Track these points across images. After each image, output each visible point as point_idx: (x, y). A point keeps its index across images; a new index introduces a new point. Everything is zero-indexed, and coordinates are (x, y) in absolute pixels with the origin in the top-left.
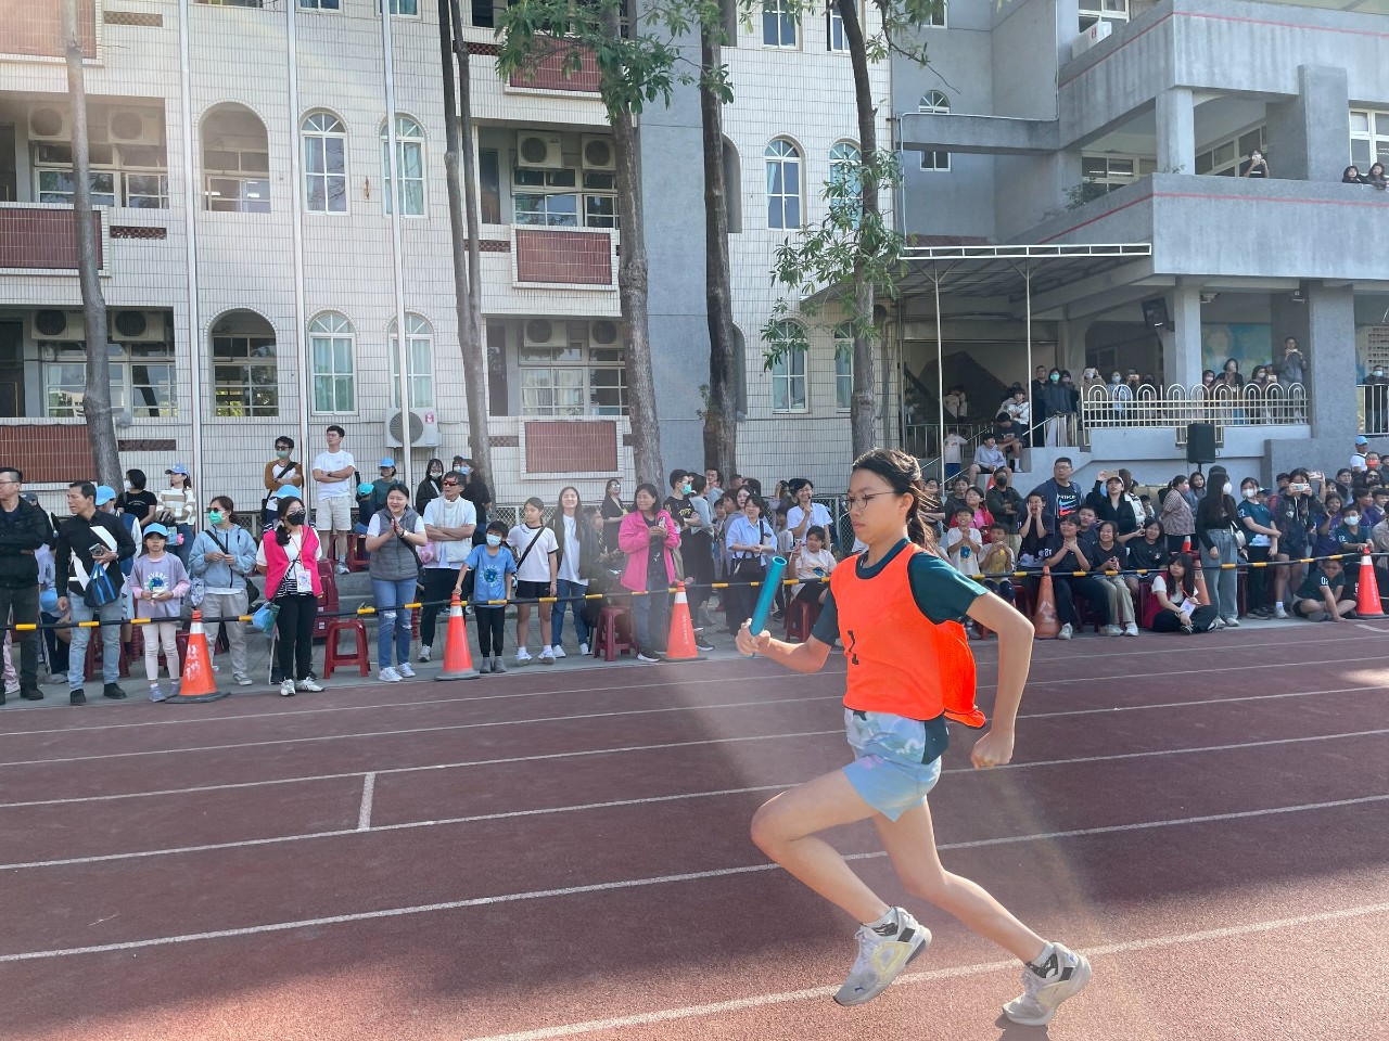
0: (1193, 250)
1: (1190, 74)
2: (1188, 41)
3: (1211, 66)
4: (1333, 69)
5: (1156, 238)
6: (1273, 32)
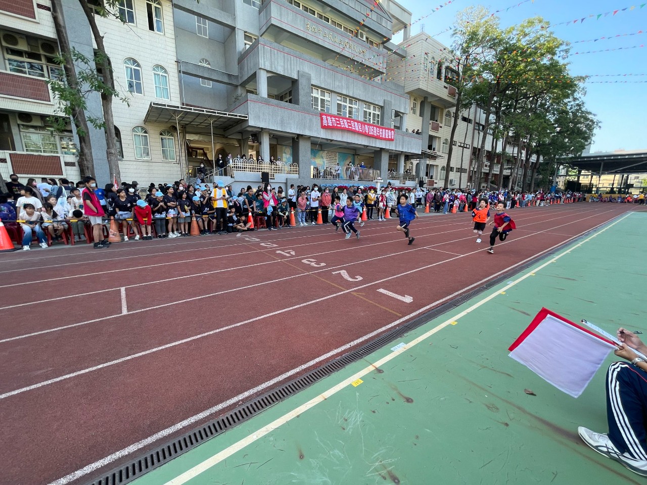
0: (261, 120)
1: (264, 65)
2: (264, 54)
3: (271, 65)
4: (307, 73)
5: (249, 114)
6: (291, 57)
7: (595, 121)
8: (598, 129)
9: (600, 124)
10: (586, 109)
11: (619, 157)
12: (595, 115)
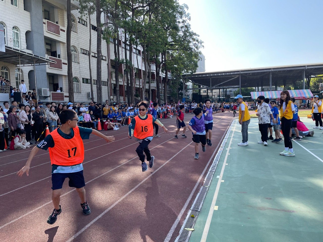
7: (199, 41)
8: (202, 48)
9: (203, 44)
10: (192, 31)
11: (219, 74)
12: (198, 36)
